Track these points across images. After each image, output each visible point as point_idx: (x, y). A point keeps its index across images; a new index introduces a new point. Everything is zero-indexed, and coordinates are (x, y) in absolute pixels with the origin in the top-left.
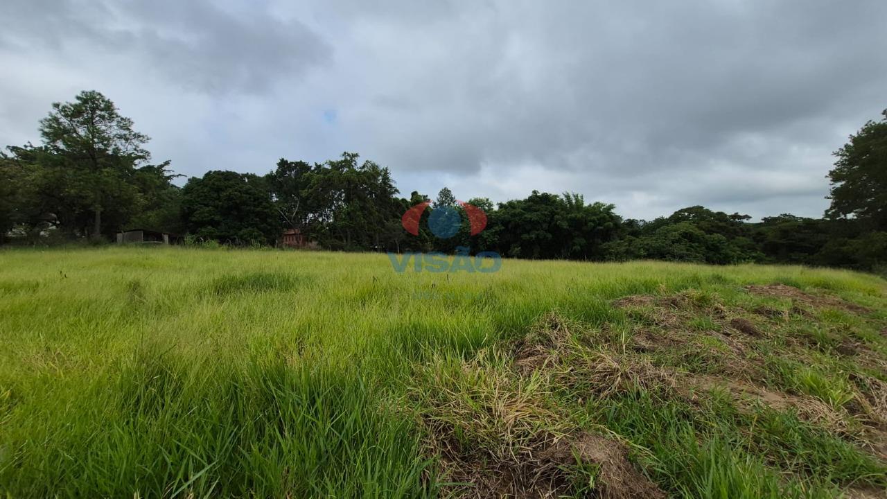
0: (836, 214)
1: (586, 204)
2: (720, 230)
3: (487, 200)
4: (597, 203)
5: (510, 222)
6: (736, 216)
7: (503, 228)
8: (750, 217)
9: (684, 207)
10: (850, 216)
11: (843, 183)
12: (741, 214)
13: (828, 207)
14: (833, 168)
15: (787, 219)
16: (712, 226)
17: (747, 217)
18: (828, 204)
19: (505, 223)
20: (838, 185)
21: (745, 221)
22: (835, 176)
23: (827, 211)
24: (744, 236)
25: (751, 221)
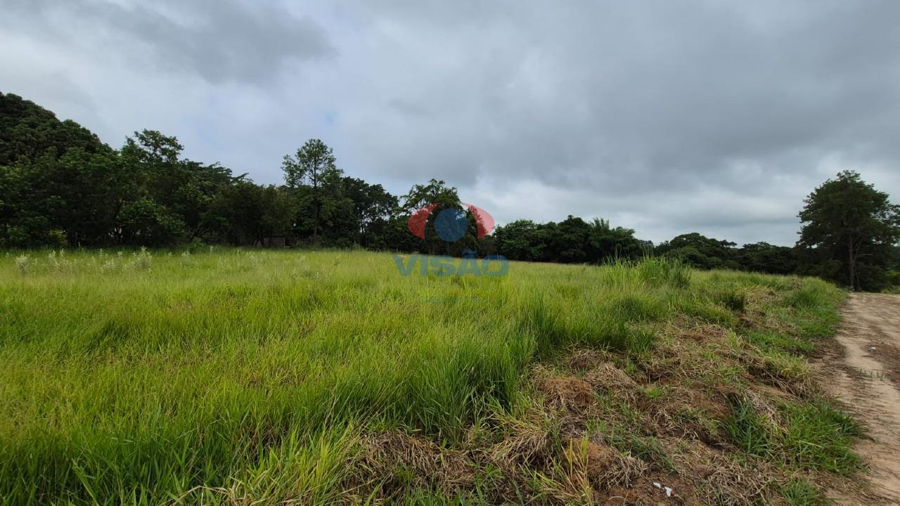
0: (804, 245)
1: (611, 228)
2: (717, 254)
4: (619, 228)
5: (551, 241)
6: (724, 242)
7: (546, 246)
8: (736, 244)
9: (684, 233)
10: (815, 246)
11: (811, 222)
12: (729, 241)
13: (799, 240)
14: (803, 210)
15: (765, 246)
16: (711, 251)
17: (733, 244)
18: (798, 238)
19: (547, 241)
20: (807, 224)
21: (731, 247)
22: (804, 217)
23: (797, 243)
24: (731, 259)
25: (736, 247)
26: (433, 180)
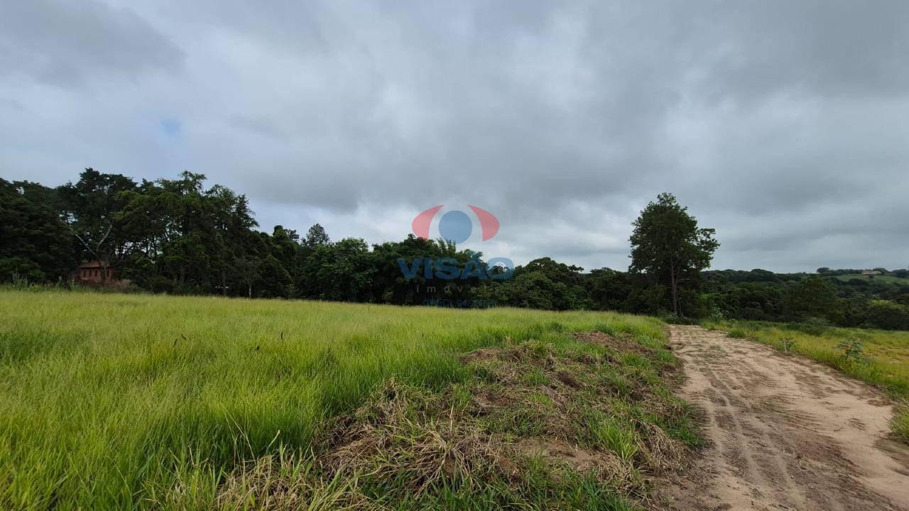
0: (635, 270)
1: (458, 251)
2: (563, 279)
3: (362, 240)
4: (467, 250)
5: (384, 264)
6: (573, 268)
7: (377, 270)
8: (583, 269)
9: (537, 258)
10: (643, 271)
11: (638, 246)
12: (577, 266)
13: (630, 264)
14: (632, 234)
15: (607, 272)
16: (557, 276)
17: (581, 269)
18: (630, 261)
19: (380, 265)
20: (636, 247)
21: (579, 272)
22: (633, 240)
23: (630, 267)
24: (579, 285)
25: (583, 272)
26: (186, 173)
